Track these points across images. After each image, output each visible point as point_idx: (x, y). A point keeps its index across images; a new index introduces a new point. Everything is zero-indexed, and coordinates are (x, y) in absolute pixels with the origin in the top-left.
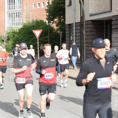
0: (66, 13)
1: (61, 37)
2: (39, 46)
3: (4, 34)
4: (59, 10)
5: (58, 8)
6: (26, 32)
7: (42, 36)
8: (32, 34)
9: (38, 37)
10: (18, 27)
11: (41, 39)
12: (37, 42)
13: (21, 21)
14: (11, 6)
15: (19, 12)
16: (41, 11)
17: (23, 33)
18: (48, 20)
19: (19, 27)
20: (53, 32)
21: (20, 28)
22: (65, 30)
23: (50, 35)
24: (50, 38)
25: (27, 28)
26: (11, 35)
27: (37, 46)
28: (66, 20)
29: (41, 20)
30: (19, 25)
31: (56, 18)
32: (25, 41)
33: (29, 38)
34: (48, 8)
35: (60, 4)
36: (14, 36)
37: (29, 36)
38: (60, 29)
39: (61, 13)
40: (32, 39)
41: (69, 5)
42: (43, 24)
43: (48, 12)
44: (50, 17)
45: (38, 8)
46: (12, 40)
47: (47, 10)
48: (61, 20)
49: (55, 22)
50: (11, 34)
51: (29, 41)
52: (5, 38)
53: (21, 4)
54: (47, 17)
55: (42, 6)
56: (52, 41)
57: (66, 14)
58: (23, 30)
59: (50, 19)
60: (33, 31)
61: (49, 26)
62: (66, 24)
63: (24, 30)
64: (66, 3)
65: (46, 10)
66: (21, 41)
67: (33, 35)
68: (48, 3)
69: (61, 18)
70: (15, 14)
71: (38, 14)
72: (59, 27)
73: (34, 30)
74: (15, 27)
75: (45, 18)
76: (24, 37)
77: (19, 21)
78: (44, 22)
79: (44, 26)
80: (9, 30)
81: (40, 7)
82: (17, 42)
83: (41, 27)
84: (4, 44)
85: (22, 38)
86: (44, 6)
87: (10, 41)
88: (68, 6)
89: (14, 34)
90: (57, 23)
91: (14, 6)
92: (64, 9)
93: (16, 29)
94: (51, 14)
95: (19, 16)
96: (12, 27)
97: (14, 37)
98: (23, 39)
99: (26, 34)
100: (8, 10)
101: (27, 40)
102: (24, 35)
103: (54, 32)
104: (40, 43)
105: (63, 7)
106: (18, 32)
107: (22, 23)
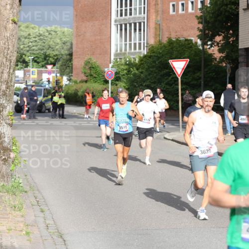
0: (240, 24)
1: (228, 75)
2: (182, 95)
3: (108, 67)
4: (224, 19)
5: (223, 13)
6: (154, 64)
7: (189, 72)
8: (167, 69)
9: (179, 75)
10: (138, 52)
11: (186, 78)
12: (178, 85)
13: (144, 40)
14: (124, 8)
15: (140, 21)
16: (186, 19)
17: (149, 66)
18: (200, 40)
19: (140, 53)
20: (211, 64)
21: (142, 56)
22: (238, 61)
23: (206, 70)
24: (204, 77)
25: (156, 55)
26: (124, 70)
27: (178, 93)
28: (240, 39)
29: (186, 38)
30: (140, 48)
31: (219, 35)
32: (152, 83)
33: (161, 76)
34: (201, 12)
35: (227, 5)
36: (129, 71)
37: (161, 71)
38: (227, 57)
39: (229, 24)
40: (167, 79)
41: (246, 7)
42: (191, 47)
43: (201, 23)
44: (207, 32)
45: (180, 14)
46: (125, 81)
47: (201, 17)
48: (230, 40)
49: (215, 44)
50: (122, 67)
51: (161, 83)
52: (110, 75)
53: (144, 4)
54: (200, 33)
55: (190, 10)
56: (210, 84)
57: (239, 26)
58: (148, 59)
59: (206, 37)
60: (170, 62)
61: (204, 51)
62: (240, 47)
63: (150, 59)
64: (240, 4)
65: (198, 18)
66: (144, 82)
67: (170, 69)
68: (202, 3)
69: (230, 34)
70: (133, 25)
71: (181, 27)
72: (223, 55)
73: (171, 60)
74: (132, 54)
75: (195, 34)
76: (149, 75)
77: (141, 40)
78: (193, 44)
79: (193, 52)
80: (118, 60)
81: (184, 12)
82: (135, 84)
83: (187, 54)
84: (109, 88)
85: (146, 76)
86: (193, 9)
87: (121, 81)
88: (244, 10)
89: (129, 68)
90: (220, 45)
91: (131, 10)
92: (237, 15)
93: (134, 58)
94: (207, 26)
95: (140, 30)
96: (125, 54)
97: (129, 74)
98: (148, 79)
99: (155, 69)
100: (118, 16)
101: (156, 80)
102: (151, 69)
103: (213, 64)
104: (184, 87)
105: (233, 11)
106: (137, 64)
107: (146, 45)
